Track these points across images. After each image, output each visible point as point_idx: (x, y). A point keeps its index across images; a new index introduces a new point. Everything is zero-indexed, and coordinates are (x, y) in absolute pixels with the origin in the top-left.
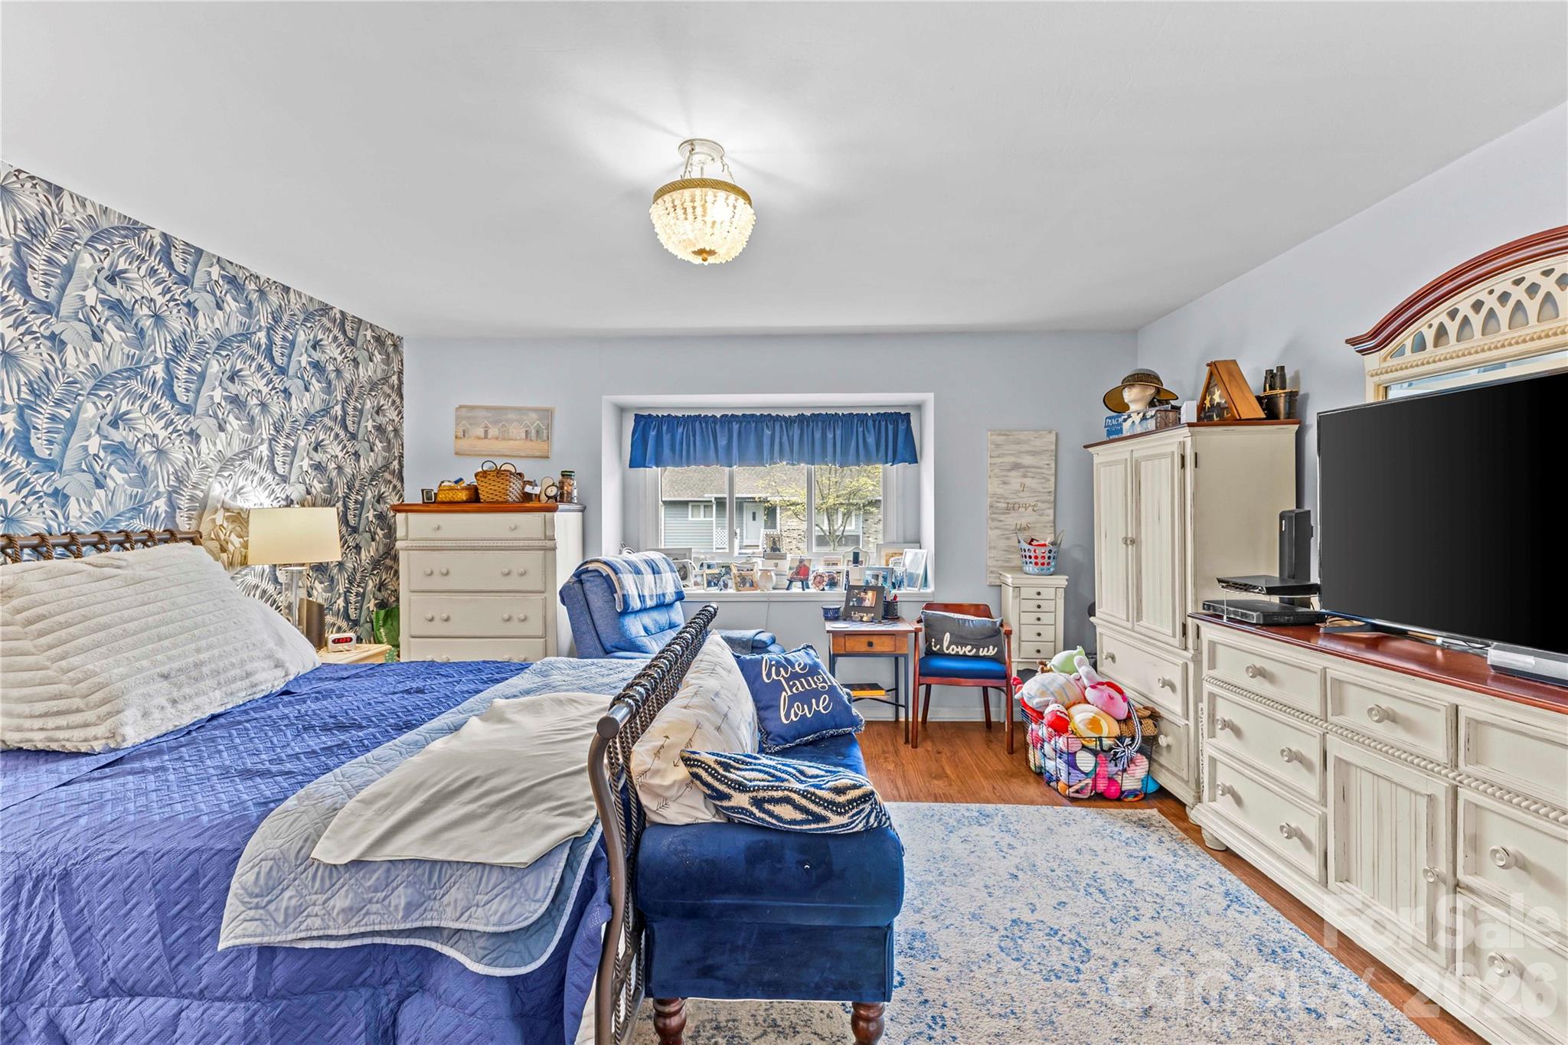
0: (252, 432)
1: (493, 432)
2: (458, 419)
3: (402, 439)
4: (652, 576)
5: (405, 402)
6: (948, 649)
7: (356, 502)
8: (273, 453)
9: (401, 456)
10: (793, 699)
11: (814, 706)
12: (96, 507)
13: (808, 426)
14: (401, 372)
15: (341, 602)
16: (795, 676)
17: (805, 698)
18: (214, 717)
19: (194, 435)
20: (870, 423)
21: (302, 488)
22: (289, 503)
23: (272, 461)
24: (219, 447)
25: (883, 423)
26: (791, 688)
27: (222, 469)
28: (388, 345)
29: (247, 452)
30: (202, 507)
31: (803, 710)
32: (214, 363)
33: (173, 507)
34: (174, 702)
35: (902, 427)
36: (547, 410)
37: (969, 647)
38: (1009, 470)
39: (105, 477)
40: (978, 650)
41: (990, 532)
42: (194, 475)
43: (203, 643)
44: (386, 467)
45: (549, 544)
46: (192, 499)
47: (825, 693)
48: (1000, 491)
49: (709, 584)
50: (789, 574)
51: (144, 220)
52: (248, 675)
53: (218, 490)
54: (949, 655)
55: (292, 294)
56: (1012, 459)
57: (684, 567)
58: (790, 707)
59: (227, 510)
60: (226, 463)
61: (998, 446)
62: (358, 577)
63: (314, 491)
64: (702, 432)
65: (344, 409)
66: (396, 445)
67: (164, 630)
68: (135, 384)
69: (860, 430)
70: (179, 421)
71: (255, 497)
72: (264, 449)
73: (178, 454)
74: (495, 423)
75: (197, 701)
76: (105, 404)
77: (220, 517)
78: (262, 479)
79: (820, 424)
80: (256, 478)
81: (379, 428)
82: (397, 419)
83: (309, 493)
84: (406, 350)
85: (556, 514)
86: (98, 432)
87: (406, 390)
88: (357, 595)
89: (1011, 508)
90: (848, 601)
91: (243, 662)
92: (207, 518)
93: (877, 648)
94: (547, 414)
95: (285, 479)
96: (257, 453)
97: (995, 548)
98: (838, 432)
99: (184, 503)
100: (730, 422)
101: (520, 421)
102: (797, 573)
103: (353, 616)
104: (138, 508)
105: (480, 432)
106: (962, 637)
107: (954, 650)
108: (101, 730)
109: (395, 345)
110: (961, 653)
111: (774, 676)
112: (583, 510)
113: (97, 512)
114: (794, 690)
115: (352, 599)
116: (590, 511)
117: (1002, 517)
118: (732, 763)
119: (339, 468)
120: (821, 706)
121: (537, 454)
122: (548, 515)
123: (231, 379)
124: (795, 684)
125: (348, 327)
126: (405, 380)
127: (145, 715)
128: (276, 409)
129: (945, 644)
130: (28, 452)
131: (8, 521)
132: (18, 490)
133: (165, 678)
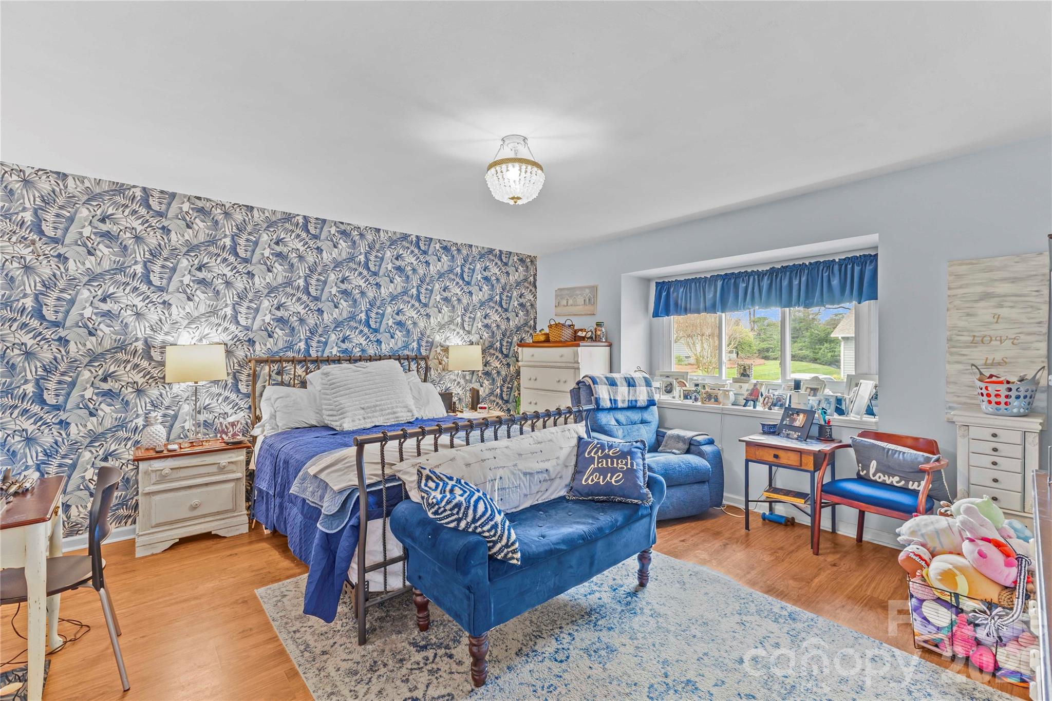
0: (454, 312)
1: (570, 302)
2: (557, 296)
3: (535, 309)
4: (626, 389)
5: (537, 290)
6: (874, 475)
7: (507, 342)
8: (463, 321)
9: (535, 318)
10: (595, 470)
11: (608, 478)
13: (776, 276)
14: (535, 275)
15: (498, 391)
16: (607, 457)
17: (603, 472)
18: (376, 426)
19: (428, 316)
20: (836, 267)
21: (478, 336)
22: (472, 344)
23: (463, 324)
24: (439, 320)
25: (849, 267)
26: (598, 462)
27: (440, 329)
28: (527, 262)
29: (451, 321)
30: (431, 345)
31: (599, 478)
32: (437, 285)
33: (419, 345)
34: (364, 418)
35: (869, 268)
36: (593, 287)
37: (897, 478)
38: (976, 301)
39: (394, 334)
40: (907, 482)
41: (948, 366)
42: (428, 333)
43: (379, 398)
44: (526, 324)
45: (576, 365)
46: (427, 342)
47: (621, 472)
48: (961, 324)
49: (686, 397)
50: (746, 394)
51: (409, 233)
52: (394, 413)
53: (438, 338)
54: (875, 482)
55: (473, 248)
56: (980, 289)
57: (671, 384)
58: (592, 474)
59: (442, 346)
60: (442, 327)
61: (959, 276)
62: (508, 379)
63: (484, 337)
64: (696, 290)
65: (501, 297)
66: (532, 313)
67: (368, 392)
68: (405, 298)
69: (825, 275)
70: (422, 311)
71: (454, 340)
72: (459, 320)
73: (422, 324)
74: (571, 297)
75: (373, 419)
76: (395, 306)
77: (439, 350)
78: (458, 333)
79: (788, 274)
80: (455, 332)
81: (522, 305)
82: (532, 299)
83: (481, 338)
84: (539, 263)
85: (579, 349)
86: (392, 317)
87: (538, 284)
88: (508, 388)
89: (977, 341)
90: (783, 420)
91: (393, 408)
92: (433, 350)
93: (783, 461)
94: (594, 289)
95: (469, 332)
96: (456, 322)
97: (955, 383)
98: (804, 279)
99: (424, 344)
100: (716, 281)
101: (581, 295)
102: (751, 394)
103: (505, 398)
104: (406, 347)
105: (564, 302)
106: (889, 467)
107: (880, 477)
108: (338, 423)
109: (532, 261)
110: (888, 482)
111: (592, 454)
112: (610, 345)
113: (391, 347)
114: (600, 465)
115: (505, 389)
116: (615, 347)
117: (964, 351)
118: (434, 478)
119: (498, 326)
120: (614, 480)
121: (589, 313)
122: (576, 348)
123: (444, 290)
124: (602, 461)
125: (503, 258)
126: (537, 278)
127: (353, 421)
128: (465, 301)
129: (872, 471)
130: (369, 326)
131: (363, 351)
132: (366, 340)
133: (363, 409)
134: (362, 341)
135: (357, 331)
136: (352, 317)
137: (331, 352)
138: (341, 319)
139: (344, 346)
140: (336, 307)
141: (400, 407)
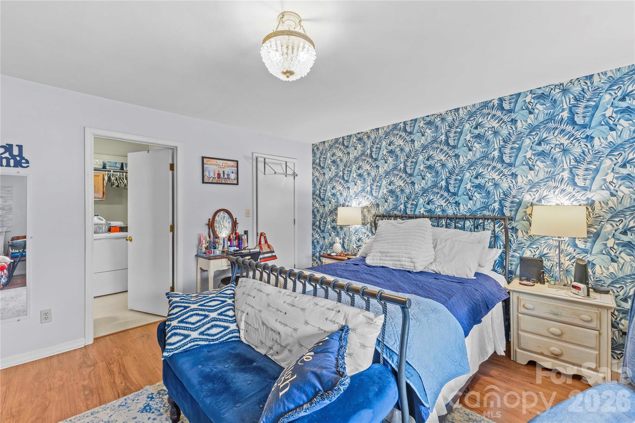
12: (469, 206)
19: (514, 175)
21: (605, 193)
23: (573, 180)
24: (530, 178)
27: (531, 188)
29: (550, 178)
30: (518, 205)
32: (528, 140)
39: (473, 196)
42: (514, 193)
46: (513, 202)
53: (528, 198)
60: (533, 185)
63: (620, 194)
68: (485, 162)
70: (505, 171)
73: (505, 185)
76: (473, 171)
78: (563, 190)
80: (558, 190)
83: (614, 195)
86: (470, 182)
92: (521, 210)
95: (585, 189)
99: (508, 204)
113: (470, 208)
130: (448, 191)
131: (443, 211)
132: (446, 202)
133: (381, 252)
134: (443, 203)
135: (439, 195)
136: (435, 185)
137: (420, 212)
138: (426, 187)
139: (429, 207)
140: (423, 179)
141: (406, 257)
